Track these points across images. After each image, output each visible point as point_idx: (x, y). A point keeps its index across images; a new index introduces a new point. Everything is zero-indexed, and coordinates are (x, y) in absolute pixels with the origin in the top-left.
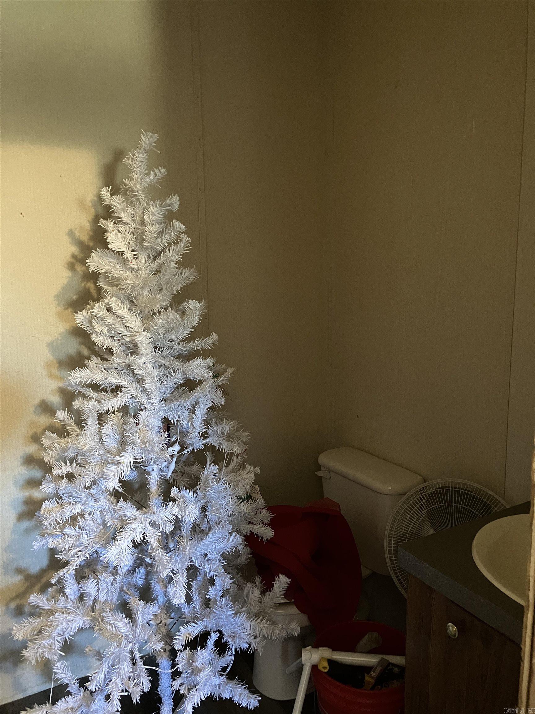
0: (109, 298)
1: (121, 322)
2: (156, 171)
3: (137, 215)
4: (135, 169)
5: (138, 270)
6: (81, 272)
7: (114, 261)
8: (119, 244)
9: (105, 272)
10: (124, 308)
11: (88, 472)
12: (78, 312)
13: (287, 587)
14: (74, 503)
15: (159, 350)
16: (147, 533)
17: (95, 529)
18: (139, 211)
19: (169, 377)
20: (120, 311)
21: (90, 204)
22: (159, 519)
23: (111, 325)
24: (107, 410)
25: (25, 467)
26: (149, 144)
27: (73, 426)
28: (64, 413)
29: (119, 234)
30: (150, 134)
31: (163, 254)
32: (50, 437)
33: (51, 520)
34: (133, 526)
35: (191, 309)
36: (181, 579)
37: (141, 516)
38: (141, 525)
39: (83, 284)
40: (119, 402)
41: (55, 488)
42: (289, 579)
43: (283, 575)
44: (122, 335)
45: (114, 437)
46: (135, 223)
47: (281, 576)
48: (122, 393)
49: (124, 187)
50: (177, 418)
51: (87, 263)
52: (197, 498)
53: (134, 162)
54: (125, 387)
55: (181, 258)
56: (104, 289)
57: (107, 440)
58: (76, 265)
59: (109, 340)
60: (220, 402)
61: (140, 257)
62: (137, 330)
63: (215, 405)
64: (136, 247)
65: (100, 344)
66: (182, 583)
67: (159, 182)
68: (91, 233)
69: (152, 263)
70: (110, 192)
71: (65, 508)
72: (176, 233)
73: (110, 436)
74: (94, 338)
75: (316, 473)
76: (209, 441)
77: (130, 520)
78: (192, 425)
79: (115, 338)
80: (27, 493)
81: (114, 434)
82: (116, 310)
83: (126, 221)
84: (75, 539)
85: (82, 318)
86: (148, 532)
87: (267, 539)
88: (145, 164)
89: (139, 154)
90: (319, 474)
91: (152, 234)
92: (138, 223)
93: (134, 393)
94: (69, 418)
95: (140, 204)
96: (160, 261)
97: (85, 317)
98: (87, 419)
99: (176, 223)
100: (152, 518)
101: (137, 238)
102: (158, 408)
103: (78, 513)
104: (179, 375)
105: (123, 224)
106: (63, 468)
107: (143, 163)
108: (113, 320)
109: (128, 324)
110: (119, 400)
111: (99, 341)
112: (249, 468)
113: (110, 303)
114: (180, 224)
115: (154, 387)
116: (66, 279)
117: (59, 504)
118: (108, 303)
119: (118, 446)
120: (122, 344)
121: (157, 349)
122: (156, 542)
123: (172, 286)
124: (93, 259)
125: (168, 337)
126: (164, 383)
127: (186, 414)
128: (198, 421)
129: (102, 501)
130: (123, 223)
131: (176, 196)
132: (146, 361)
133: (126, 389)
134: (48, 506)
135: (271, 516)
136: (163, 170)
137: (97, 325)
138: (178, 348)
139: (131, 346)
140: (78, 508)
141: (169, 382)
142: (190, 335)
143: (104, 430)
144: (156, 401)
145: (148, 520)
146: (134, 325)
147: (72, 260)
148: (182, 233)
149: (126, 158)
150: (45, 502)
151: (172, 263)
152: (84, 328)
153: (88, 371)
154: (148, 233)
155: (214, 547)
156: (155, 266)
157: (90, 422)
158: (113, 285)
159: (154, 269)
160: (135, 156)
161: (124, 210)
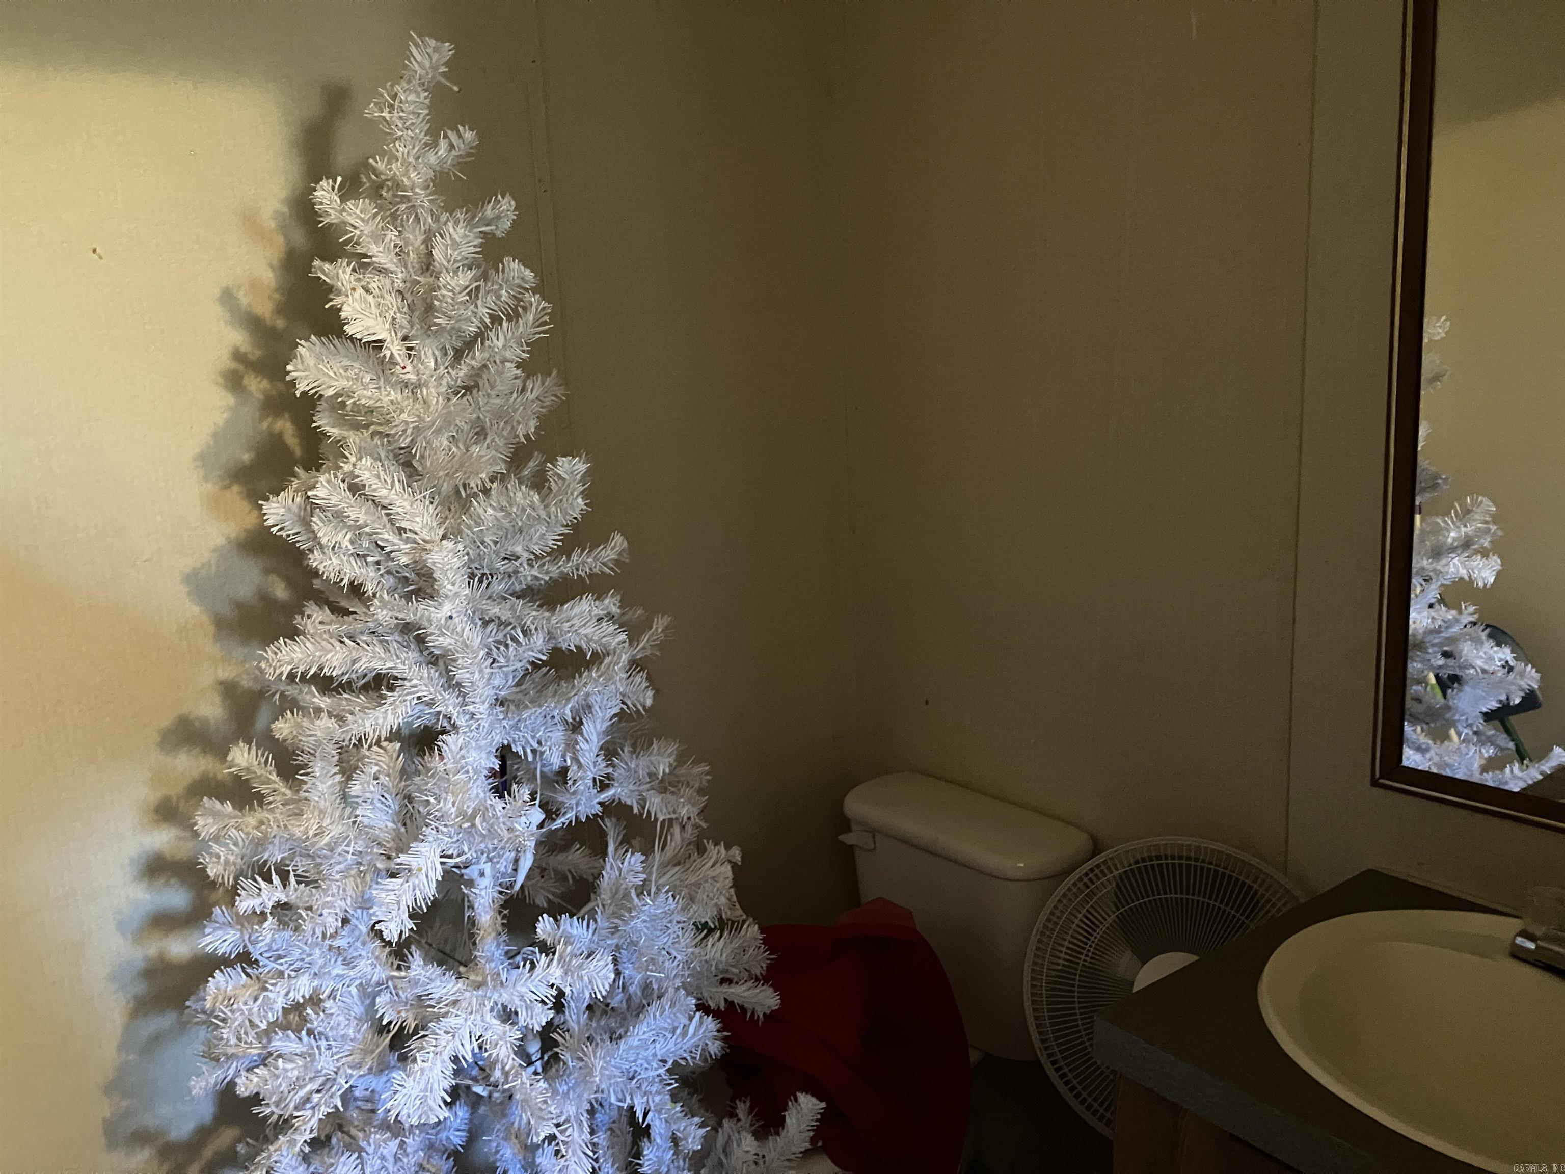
0: (353, 459)
1: (385, 519)
2: (452, 136)
3: (410, 248)
4: (400, 133)
5: (419, 385)
6: (259, 396)
7: (356, 365)
8: (370, 322)
9: (338, 395)
10: (393, 485)
11: (329, 899)
12: (271, 497)
13: (817, 1120)
14: (293, 974)
15: (481, 582)
16: (487, 1036)
17: (351, 1032)
18: (416, 239)
19: (511, 649)
20: (384, 492)
21: (273, 224)
22: (515, 998)
23: (360, 527)
24: (360, 738)
25: (144, 885)
26: (431, 67)
27: (275, 782)
28: (249, 749)
29: (370, 298)
30: (432, 43)
31: (482, 344)
32: (215, 814)
33: (237, 1023)
34: (451, 1022)
35: (564, 479)
36: (576, 1135)
37: (467, 994)
38: (472, 1017)
39: (265, 425)
40: (390, 717)
41: (241, 941)
42: (821, 1101)
43: (807, 1093)
44: (388, 549)
45: (382, 803)
46: (406, 268)
47: (803, 1098)
48: (396, 694)
49: (373, 177)
50: (536, 745)
51: (288, 373)
52: (596, 935)
53: (396, 114)
54: (402, 679)
55: (528, 352)
56: (330, 437)
57: (368, 813)
58: (246, 377)
59: (354, 564)
60: (642, 700)
61: (423, 352)
62: (428, 538)
63: (628, 707)
64: (412, 327)
65: (333, 574)
66: (581, 1146)
67: (462, 164)
68: (277, 296)
69: (453, 368)
70: (340, 190)
71: (270, 987)
72: (512, 290)
73: (372, 803)
74: (315, 560)
75: (840, 837)
76: (614, 795)
77: (441, 1006)
78: (575, 760)
79: (369, 559)
80: (154, 947)
81: (383, 796)
82: (375, 490)
83: (385, 264)
84: (300, 1063)
85: (282, 511)
86: (490, 1032)
87: (765, 1014)
88: (424, 119)
89: (408, 95)
90: (848, 839)
91: (454, 294)
92: (413, 267)
93: (427, 692)
94: (263, 761)
95: (417, 219)
96: (473, 363)
97: (289, 509)
98: (311, 764)
99: (515, 269)
100: (495, 996)
101: (411, 306)
102: (486, 725)
103: (303, 997)
104: (539, 640)
105: (374, 271)
106: (265, 893)
107: (418, 116)
108: (366, 513)
109: (404, 522)
110: (390, 712)
111: (331, 569)
112: (716, 852)
113: (357, 472)
114: (523, 268)
115: (477, 676)
116: (223, 413)
117: (251, 977)
118: (352, 472)
119: (394, 826)
120: (389, 572)
121: (477, 579)
122: (513, 1056)
123: (515, 424)
124: (303, 362)
125: (507, 550)
126: (498, 662)
127: (558, 735)
128: (591, 750)
129: (362, 963)
130: (375, 268)
131: (508, 197)
132: (454, 611)
133: (406, 683)
134: (222, 984)
135: (768, 959)
136: (468, 135)
137: (325, 528)
138: (529, 574)
139: (412, 576)
140: (303, 987)
141: (512, 658)
142: (560, 543)
143: (355, 789)
144: (482, 709)
145: (486, 1002)
146: (420, 525)
147: (234, 365)
148: (527, 290)
149: (372, 105)
150: (214, 977)
151: (508, 365)
152: (288, 536)
153: (308, 644)
154: (444, 292)
155: (650, 1052)
156: (461, 374)
157: (317, 769)
158: (357, 427)
159: (459, 383)
160: (397, 100)
161: (378, 238)
